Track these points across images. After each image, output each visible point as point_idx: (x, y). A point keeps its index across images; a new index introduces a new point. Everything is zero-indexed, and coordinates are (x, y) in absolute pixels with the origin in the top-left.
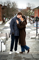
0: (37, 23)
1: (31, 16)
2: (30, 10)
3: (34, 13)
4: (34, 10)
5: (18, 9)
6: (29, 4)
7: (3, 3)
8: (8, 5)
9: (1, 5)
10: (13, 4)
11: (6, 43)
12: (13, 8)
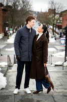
1: (56, 25)
3: (62, 20)
4: (61, 14)
6: (53, 3)
8: (15, 4)
10: (23, 2)
11: (9, 74)
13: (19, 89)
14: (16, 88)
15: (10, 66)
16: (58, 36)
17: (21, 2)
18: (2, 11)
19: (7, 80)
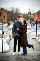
0: (37, 25)
3: (34, 17)
4: (34, 15)
5: (20, 13)
6: (30, 9)
7: (8, 9)
8: (12, 10)
9: (7, 11)
10: (16, 9)
12: (16, 13)
13: (15, 52)
14: (14, 52)
15: (10, 39)
16: (32, 25)
17: (15, 9)
18: (7, 14)
19: (9, 46)
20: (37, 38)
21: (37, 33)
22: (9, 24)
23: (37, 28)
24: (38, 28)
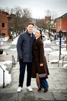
0: (60, 39)
1: (52, 30)
2: (51, 20)
5: (32, 19)
6: (48, 11)
7: (10, 10)
8: (17, 13)
10: (25, 11)
12: (24, 17)
13: (22, 87)
14: (19, 86)
15: (14, 64)
16: (53, 38)
17: (23, 11)
18: (7, 19)
19: (12, 76)
20: (61, 62)
21: (60, 54)
22: (11, 38)
23: (60, 44)
24: (62, 44)
